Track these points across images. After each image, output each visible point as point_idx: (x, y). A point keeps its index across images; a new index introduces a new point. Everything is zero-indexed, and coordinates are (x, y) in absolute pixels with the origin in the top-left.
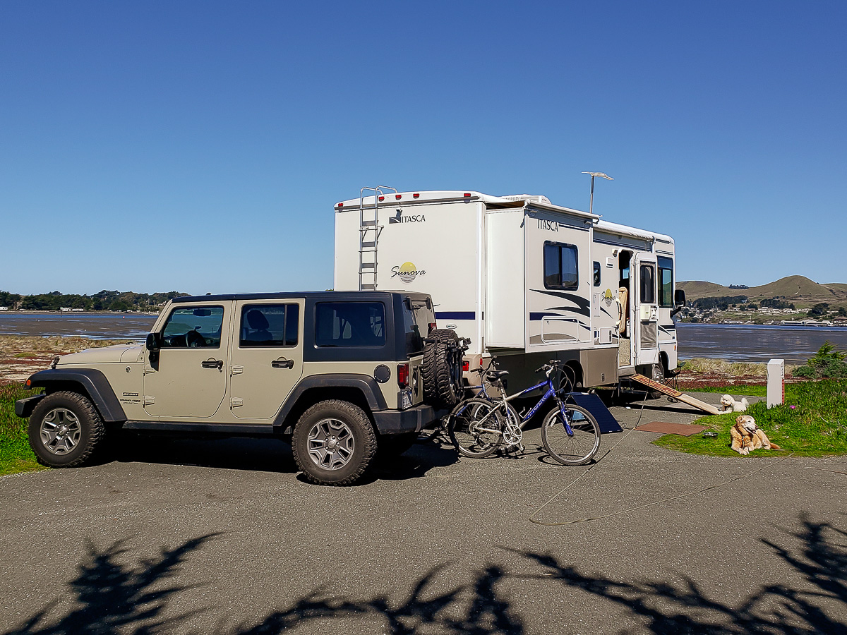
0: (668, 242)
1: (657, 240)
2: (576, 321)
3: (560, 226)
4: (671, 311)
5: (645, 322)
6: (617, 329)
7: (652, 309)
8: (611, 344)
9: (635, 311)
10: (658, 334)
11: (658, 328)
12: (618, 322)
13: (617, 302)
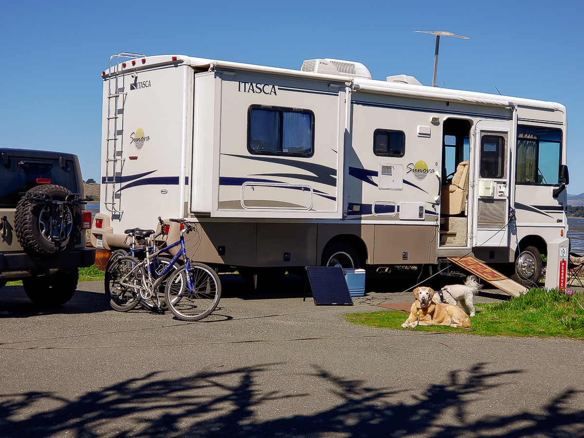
0: (552, 110)
1: (519, 106)
2: (308, 189)
3: (279, 89)
4: (554, 190)
5: (487, 200)
6: (436, 206)
7: (499, 185)
8: (424, 220)
9: (473, 186)
10: (509, 214)
11: (510, 207)
12: (437, 198)
13: (437, 176)
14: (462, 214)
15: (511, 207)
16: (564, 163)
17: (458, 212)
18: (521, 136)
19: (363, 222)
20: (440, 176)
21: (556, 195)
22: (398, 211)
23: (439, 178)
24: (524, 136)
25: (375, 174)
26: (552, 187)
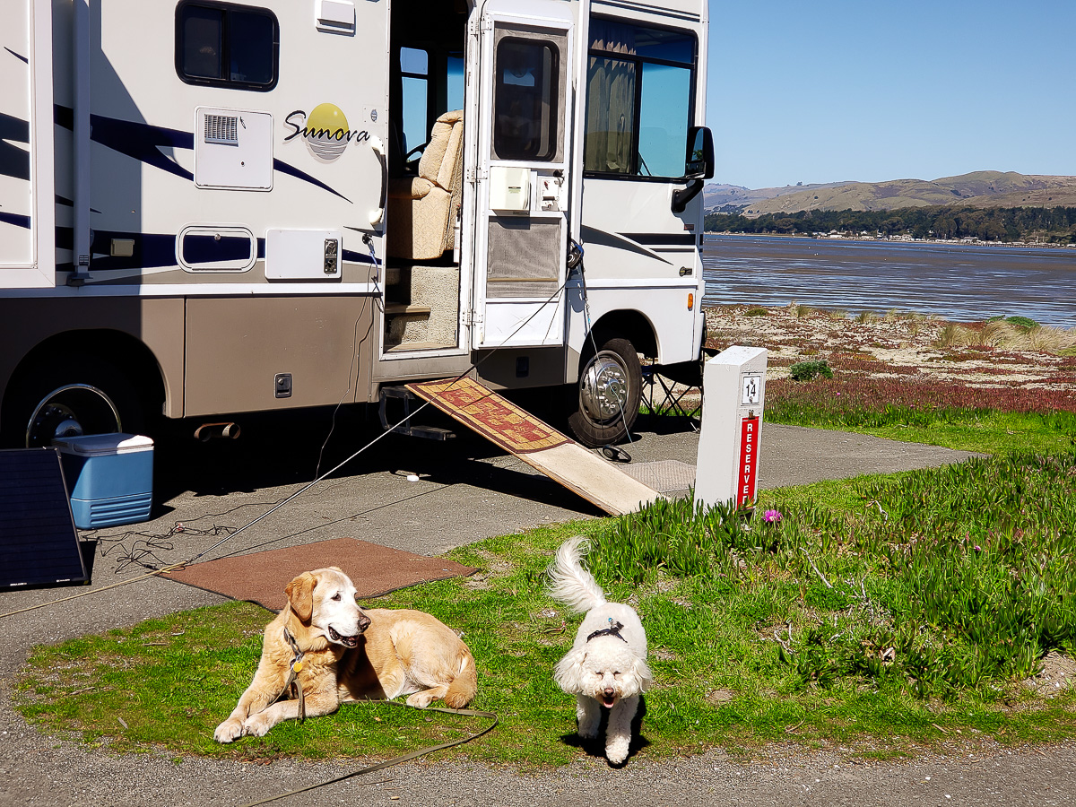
4: (676, 194)
6: (374, 238)
7: (543, 179)
8: (338, 280)
9: (475, 183)
10: (568, 258)
11: (569, 240)
12: (375, 214)
13: (377, 152)
14: (446, 259)
15: (572, 237)
16: (699, 123)
17: (435, 253)
18: (598, 46)
19: (146, 290)
20: (384, 151)
21: (679, 205)
22: (261, 254)
23: (381, 158)
24: (605, 45)
25: (186, 140)
26: (671, 185)
